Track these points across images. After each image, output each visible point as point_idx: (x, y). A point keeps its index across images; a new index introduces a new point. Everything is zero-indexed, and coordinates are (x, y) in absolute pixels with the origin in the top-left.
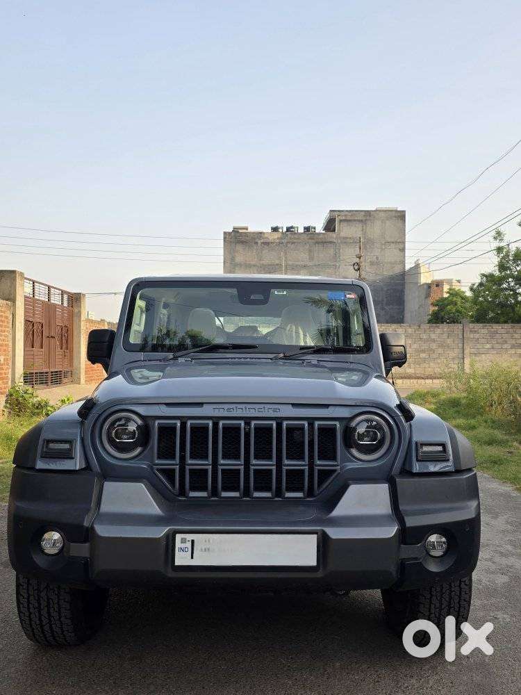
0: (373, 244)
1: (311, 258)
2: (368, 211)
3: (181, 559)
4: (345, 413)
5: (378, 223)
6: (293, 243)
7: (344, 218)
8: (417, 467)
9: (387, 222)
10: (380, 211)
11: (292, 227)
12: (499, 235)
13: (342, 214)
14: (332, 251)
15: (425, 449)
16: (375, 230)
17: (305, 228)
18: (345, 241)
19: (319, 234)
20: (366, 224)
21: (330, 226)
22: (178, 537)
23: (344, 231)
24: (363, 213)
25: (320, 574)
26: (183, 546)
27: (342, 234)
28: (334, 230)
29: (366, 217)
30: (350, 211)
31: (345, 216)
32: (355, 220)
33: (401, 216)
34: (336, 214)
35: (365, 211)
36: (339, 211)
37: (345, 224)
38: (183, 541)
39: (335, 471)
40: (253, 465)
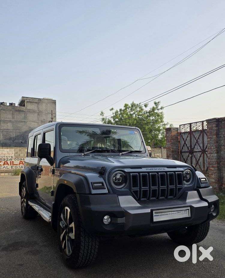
0: (42, 113)
1: (13, 118)
2: (40, 99)
5: (44, 105)
6: (4, 110)
7: (29, 101)
9: (48, 104)
10: (45, 99)
11: (3, 103)
12: (102, 114)
13: (28, 99)
14: (23, 115)
16: (43, 107)
17: (10, 104)
18: (30, 111)
19: (17, 107)
20: (39, 104)
21: (22, 103)
22: (154, 212)
23: (29, 106)
24: (38, 100)
27: (28, 108)
28: (24, 106)
29: (39, 101)
30: (32, 98)
31: (30, 100)
32: (34, 102)
33: (54, 102)
34: (25, 98)
35: (39, 99)
36: (27, 97)
37: (30, 103)
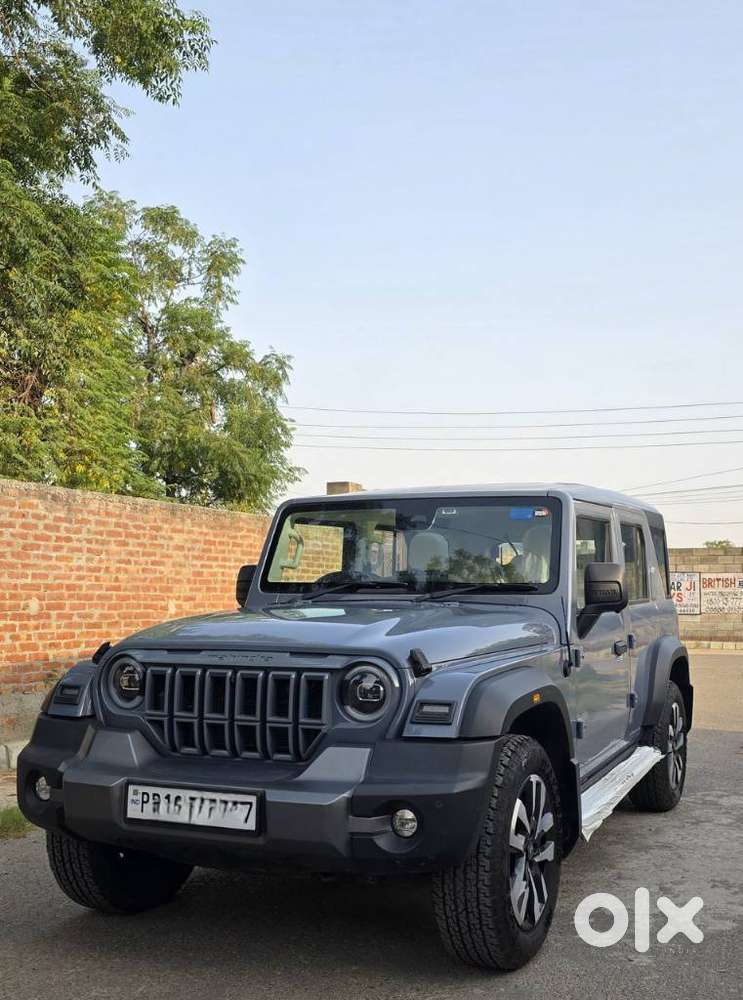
3: (133, 812)
4: (338, 663)
8: (411, 730)
15: (426, 709)
22: (131, 788)
25: (260, 841)
26: (135, 798)
38: (136, 793)
39: (320, 730)
40: (237, 720)
